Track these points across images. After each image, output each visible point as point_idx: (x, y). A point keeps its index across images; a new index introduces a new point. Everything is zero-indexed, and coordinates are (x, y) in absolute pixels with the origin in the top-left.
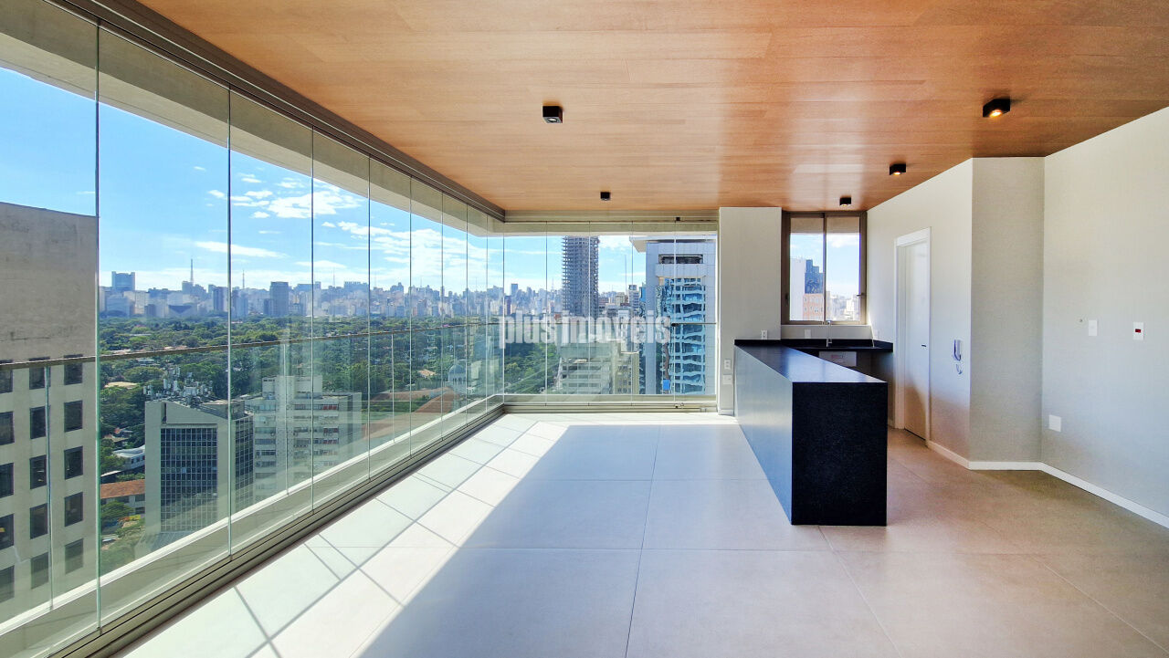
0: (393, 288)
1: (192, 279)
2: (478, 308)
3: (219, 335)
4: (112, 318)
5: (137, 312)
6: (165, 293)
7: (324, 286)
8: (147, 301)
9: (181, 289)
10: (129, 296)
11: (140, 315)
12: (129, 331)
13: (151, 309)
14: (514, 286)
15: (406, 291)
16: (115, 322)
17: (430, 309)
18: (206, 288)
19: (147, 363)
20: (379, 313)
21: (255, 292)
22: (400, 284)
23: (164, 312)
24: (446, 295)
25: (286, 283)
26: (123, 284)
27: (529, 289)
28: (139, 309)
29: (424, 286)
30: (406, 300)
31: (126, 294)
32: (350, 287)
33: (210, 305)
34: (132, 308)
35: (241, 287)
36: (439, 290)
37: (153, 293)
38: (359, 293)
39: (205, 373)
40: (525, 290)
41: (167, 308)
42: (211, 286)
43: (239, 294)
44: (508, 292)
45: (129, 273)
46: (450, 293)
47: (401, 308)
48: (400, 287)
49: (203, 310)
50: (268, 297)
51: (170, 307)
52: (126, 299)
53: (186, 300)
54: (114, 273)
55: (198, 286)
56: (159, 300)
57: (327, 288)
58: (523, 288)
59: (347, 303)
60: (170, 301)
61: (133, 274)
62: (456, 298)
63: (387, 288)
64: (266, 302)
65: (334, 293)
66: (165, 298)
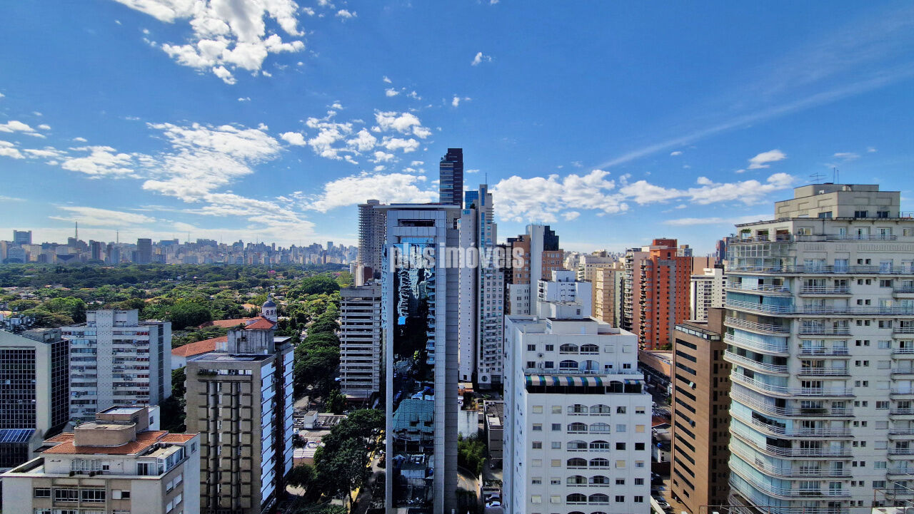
0: (235, 244)
1: (77, 235)
2: (301, 259)
3: (90, 277)
4: (10, 263)
5: (31, 259)
6: (55, 245)
7: (181, 242)
8: (41, 252)
9: (67, 243)
10: (27, 248)
11: (33, 262)
12: (21, 273)
13: (43, 258)
14: (330, 244)
15: (245, 246)
16: (13, 266)
17: (263, 259)
18: (88, 243)
19: (28, 297)
20: (222, 262)
21: (126, 246)
22: (240, 241)
23: (53, 260)
24: (277, 249)
25: (150, 240)
26: (23, 239)
27: (342, 246)
28: (34, 258)
29: (260, 243)
30: (245, 252)
31: (23, 246)
32: (201, 243)
33: (90, 255)
34: (28, 256)
35: (116, 242)
36: (271, 246)
37: (45, 246)
38: (208, 247)
39: (68, 305)
40: (338, 246)
41: (55, 257)
42: (91, 241)
43: (113, 247)
44: (325, 247)
45: (27, 231)
46: (280, 248)
47: (240, 258)
48: (241, 243)
49: (84, 259)
50: (136, 249)
51: (58, 256)
52: (23, 250)
53: (71, 251)
54: (15, 232)
55: (81, 241)
56: (50, 251)
57: (183, 243)
58: (337, 245)
59: (198, 254)
60: (58, 252)
61: (30, 232)
62: (284, 251)
63: (230, 243)
64: (134, 254)
65: (189, 246)
66: (54, 249)
